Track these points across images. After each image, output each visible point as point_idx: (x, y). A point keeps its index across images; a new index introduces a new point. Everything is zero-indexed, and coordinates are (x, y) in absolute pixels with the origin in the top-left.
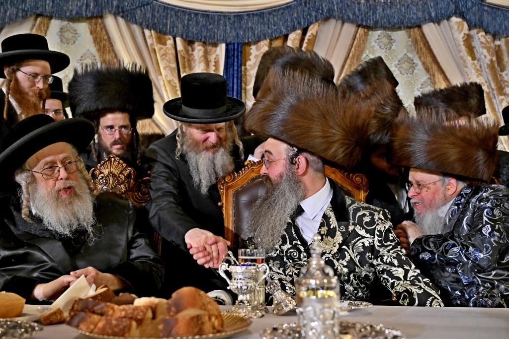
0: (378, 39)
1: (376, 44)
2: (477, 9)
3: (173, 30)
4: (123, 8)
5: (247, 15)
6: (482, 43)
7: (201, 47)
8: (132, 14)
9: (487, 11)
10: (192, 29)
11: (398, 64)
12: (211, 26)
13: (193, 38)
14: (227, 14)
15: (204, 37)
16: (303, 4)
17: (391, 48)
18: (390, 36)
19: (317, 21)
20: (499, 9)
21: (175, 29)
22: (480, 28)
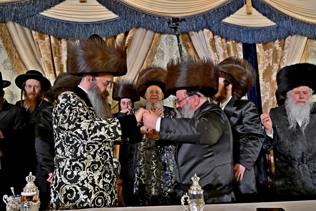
0: (166, 39)
1: (165, 42)
2: (217, 25)
3: (48, 32)
4: (18, 18)
5: (92, 24)
6: (219, 43)
7: (65, 42)
8: (24, 21)
9: (222, 26)
10: (60, 31)
11: (176, 53)
12: (71, 30)
13: (60, 37)
14: (80, 23)
15: (67, 36)
16: (124, 19)
17: (173, 44)
18: (172, 38)
19: (131, 28)
20: (228, 25)
21: (49, 31)
22: (218, 35)
